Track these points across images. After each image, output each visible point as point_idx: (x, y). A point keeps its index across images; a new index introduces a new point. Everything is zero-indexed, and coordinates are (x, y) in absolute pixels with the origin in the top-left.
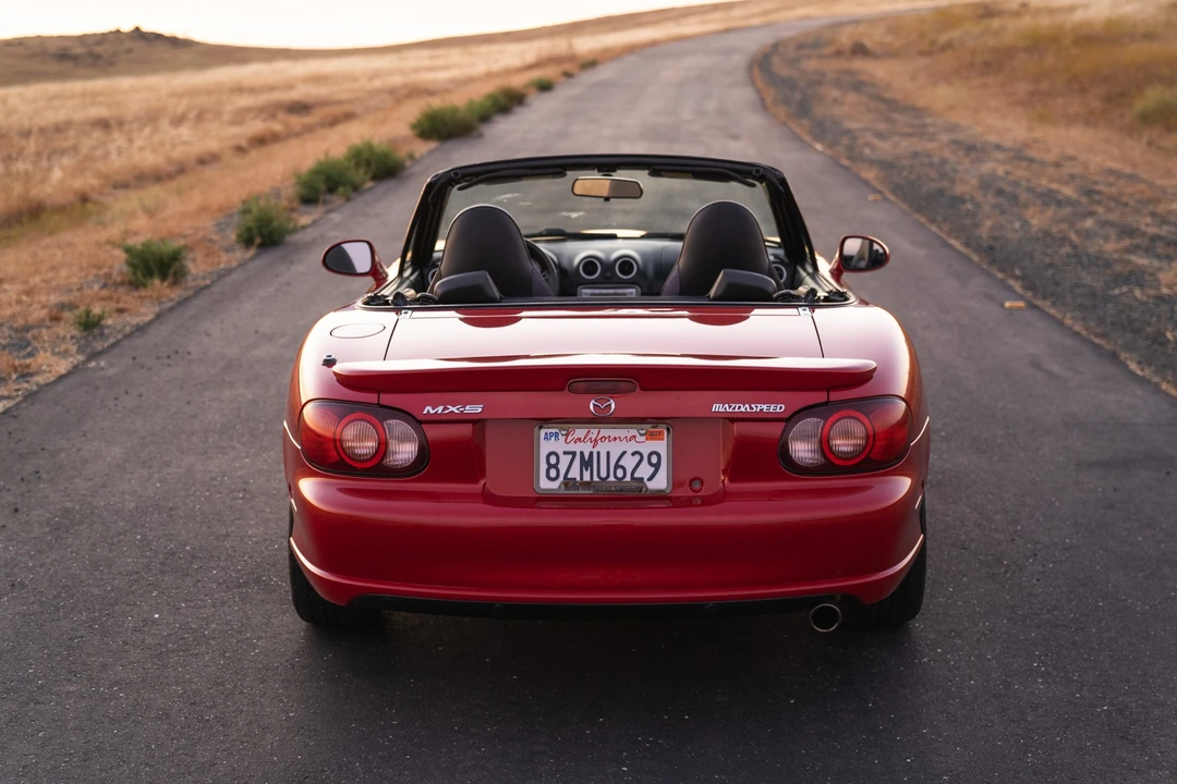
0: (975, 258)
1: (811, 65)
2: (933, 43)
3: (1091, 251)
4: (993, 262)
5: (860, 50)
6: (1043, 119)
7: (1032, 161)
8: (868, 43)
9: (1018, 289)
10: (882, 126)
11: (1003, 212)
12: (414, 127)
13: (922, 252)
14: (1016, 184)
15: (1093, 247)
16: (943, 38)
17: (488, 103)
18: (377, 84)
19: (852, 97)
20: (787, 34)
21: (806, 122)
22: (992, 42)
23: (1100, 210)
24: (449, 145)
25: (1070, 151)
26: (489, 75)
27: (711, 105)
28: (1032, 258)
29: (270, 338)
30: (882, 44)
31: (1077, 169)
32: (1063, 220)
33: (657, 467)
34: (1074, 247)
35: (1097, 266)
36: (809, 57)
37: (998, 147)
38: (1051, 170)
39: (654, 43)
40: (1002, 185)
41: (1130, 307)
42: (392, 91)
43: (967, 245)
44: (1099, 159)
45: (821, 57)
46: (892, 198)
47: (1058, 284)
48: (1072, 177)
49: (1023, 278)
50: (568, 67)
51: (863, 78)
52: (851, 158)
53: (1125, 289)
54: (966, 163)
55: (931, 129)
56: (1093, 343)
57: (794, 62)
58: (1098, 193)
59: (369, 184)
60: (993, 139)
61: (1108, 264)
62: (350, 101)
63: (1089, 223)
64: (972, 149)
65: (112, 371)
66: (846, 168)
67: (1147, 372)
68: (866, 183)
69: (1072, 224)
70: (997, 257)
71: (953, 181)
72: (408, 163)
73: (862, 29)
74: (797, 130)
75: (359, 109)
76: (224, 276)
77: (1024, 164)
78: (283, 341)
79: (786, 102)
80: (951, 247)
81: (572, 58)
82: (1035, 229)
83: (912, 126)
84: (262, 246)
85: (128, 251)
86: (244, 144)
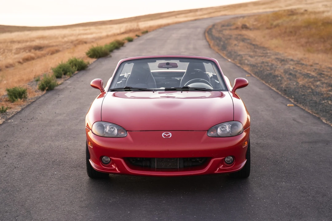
0: (280, 93)
1: (227, 32)
2: (272, 24)
3: (317, 91)
4: (285, 94)
5: (245, 27)
6: (309, 51)
7: (302, 64)
8: (248, 25)
9: (292, 101)
10: (252, 54)
11: (290, 80)
12: (87, 54)
13: (262, 91)
14: (296, 71)
15: (318, 90)
16: (275, 23)
17: (112, 46)
18: (66, 39)
19: (241, 44)
20: (218, 21)
21: (225, 52)
22: (293, 24)
23: (323, 79)
24: (100, 60)
25: (317, 62)
26: (108, 36)
27: (191, 46)
28: (298, 93)
29: (60, 114)
30: (253, 25)
31: (317, 67)
32: (310, 82)
34: (312, 90)
35: (319, 95)
36: (226, 29)
37: (292, 60)
38: (309, 68)
39: (168, 25)
40: (291, 72)
41: (326, 106)
42: (72, 42)
43: (278, 89)
44: (326, 64)
45: (230, 29)
46: (254, 76)
47: (305, 100)
48: (316, 69)
49: (294, 99)
50: (137, 33)
51: (246, 37)
52: (241, 64)
53: (326, 101)
54: (280, 65)
55: (269, 54)
56: (313, 115)
57: (220, 31)
58: (324, 74)
59: (76, 72)
60: (290, 57)
61: (322, 94)
62: (57, 46)
63: (318, 83)
64: (283, 61)
65: (16, 123)
66: (239, 67)
67: (328, 122)
68: (246, 71)
69: (312, 83)
70: (287, 93)
71: (275, 71)
72: (88, 65)
73: (245, 19)
74: (222, 55)
75: (61, 49)
76: (38, 99)
77: (300, 65)
78: (65, 115)
79: (218, 45)
80: (272, 90)
81: (139, 30)
82: (300, 85)
83: (263, 53)
84: (47, 90)
85: (8, 90)
86: (21, 61)
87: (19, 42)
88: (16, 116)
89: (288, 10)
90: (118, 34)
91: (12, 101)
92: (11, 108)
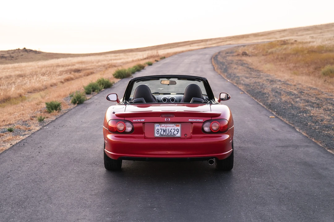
0: (265, 107)
1: (229, 58)
2: (267, 52)
3: (296, 106)
4: (270, 108)
5: (245, 54)
6: (295, 74)
7: (287, 84)
8: (247, 52)
9: (274, 114)
10: (248, 75)
11: (276, 97)
12: (114, 75)
13: (251, 105)
14: (282, 90)
15: (297, 105)
16: (270, 51)
17: (134, 68)
18: (100, 64)
19: (241, 67)
20: (223, 49)
21: (226, 74)
22: (284, 52)
23: (302, 97)
24: (124, 80)
25: (300, 82)
26: (133, 61)
27: (199, 69)
28: (280, 107)
29: (86, 123)
30: (252, 52)
31: (300, 87)
32: (291, 99)
33: (178, 132)
34: (292, 105)
35: (297, 109)
36: (229, 56)
37: (280, 81)
38: (293, 87)
39: (183, 52)
40: (277, 90)
41: (301, 118)
42: (104, 66)
43: (264, 104)
44: (307, 84)
45: (233, 56)
46: (247, 93)
47: (285, 113)
48: (298, 88)
49: (276, 112)
50: (157, 59)
51: (245, 62)
52: (237, 84)
53: (302, 114)
54: (269, 85)
55: (261, 76)
56: (290, 125)
57: (224, 57)
58: (303, 92)
59: (103, 89)
60: (279, 79)
61: (299, 109)
62: (92, 69)
63: (298, 99)
64: (272, 81)
66: (235, 86)
67: (301, 131)
68: (240, 89)
69: (293, 100)
70: (271, 107)
71: (264, 89)
72: (113, 84)
73: (245, 48)
74: (223, 76)
75: (94, 72)
77: (285, 85)
78: (89, 123)
79: (221, 69)
80: (260, 104)
81: (158, 56)
82: (283, 100)
83: (257, 75)
84: (78, 104)
85: (47, 104)
86: (63, 81)
87: (63, 66)
88: (51, 124)
89: (281, 41)
90: (141, 60)
91: (50, 112)
92: (47, 118)
